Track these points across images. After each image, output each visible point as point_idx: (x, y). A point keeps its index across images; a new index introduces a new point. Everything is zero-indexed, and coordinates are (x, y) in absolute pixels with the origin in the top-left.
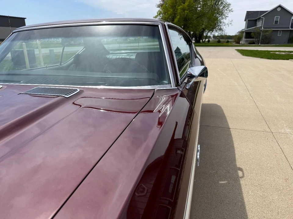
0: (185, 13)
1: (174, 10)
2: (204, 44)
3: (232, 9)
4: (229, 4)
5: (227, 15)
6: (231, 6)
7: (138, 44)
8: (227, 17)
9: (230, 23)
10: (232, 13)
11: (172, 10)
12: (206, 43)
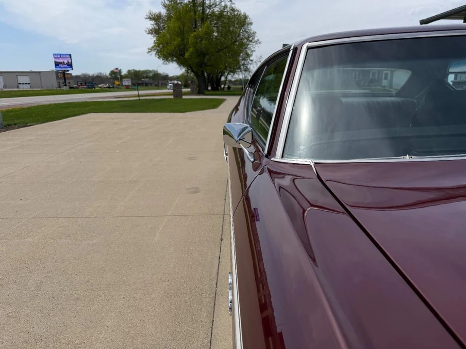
0: (202, 44)
1: (182, 40)
2: (228, 93)
3: (258, 40)
4: (254, 33)
5: (253, 49)
6: (256, 35)
7: (137, 92)
8: (253, 51)
9: (259, 60)
10: (259, 45)
11: (179, 39)
12: (226, 91)
